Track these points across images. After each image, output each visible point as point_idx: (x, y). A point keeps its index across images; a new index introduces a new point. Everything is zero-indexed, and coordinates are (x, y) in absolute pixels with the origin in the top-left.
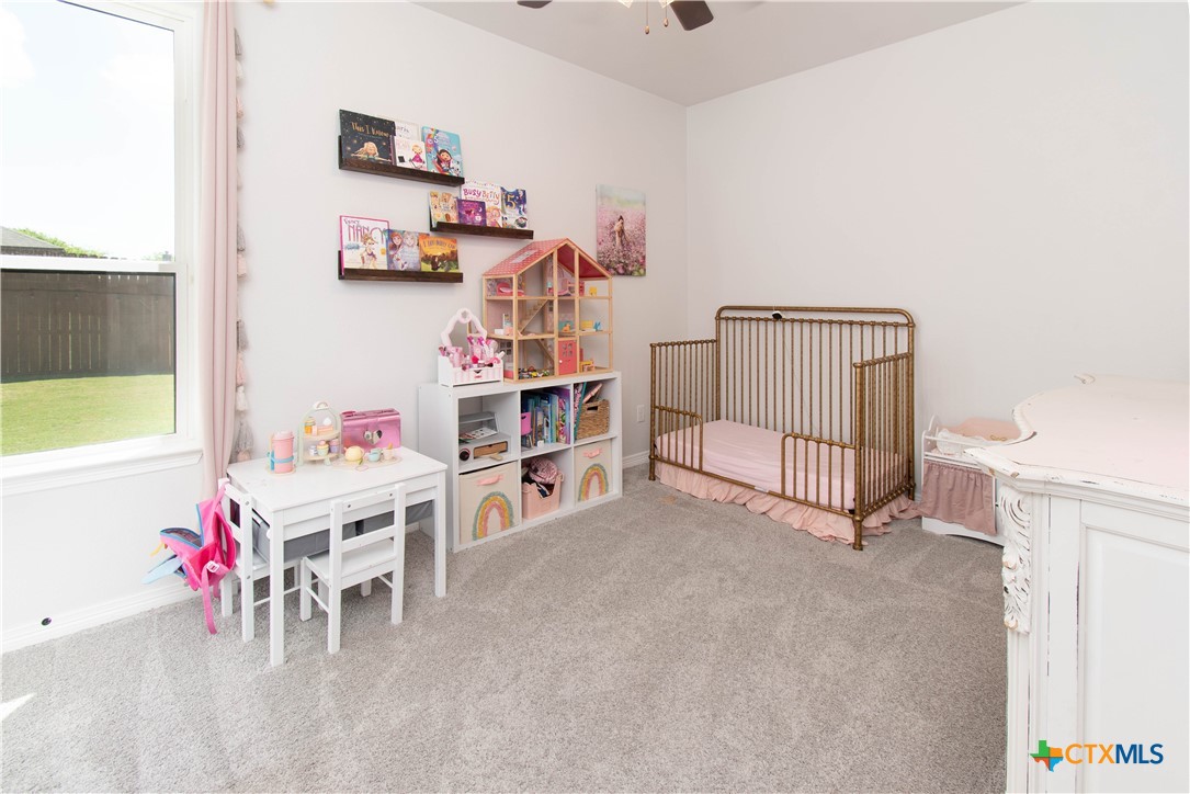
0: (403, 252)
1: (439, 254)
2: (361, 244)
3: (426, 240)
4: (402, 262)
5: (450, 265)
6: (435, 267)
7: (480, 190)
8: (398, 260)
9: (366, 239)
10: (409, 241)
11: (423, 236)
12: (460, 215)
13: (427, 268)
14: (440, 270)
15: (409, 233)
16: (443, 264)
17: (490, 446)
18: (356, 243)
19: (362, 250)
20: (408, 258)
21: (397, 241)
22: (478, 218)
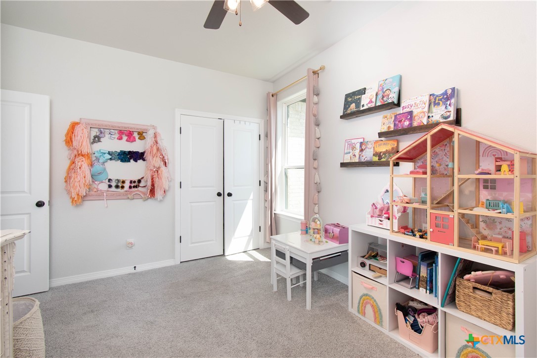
0: (365, 152)
1: (384, 150)
2: (351, 151)
3: (377, 144)
4: (364, 157)
5: (390, 156)
6: (380, 158)
7: (413, 103)
8: (363, 156)
9: (353, 148)
10: (370, 146)
11: (376, 142)
12: (395, 125)
13: (376, 159)
14: (383, 160)
15: (370, 142)
16: (386, 156)
17: (380, 269)
18: (348, 151)
19: (351, 153)
20: (368, 155)
21: (363, 147)
22: (407, 123)
